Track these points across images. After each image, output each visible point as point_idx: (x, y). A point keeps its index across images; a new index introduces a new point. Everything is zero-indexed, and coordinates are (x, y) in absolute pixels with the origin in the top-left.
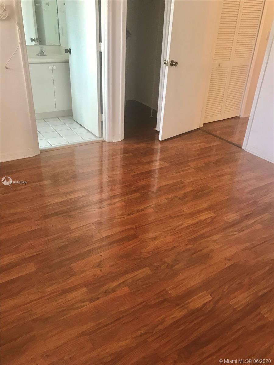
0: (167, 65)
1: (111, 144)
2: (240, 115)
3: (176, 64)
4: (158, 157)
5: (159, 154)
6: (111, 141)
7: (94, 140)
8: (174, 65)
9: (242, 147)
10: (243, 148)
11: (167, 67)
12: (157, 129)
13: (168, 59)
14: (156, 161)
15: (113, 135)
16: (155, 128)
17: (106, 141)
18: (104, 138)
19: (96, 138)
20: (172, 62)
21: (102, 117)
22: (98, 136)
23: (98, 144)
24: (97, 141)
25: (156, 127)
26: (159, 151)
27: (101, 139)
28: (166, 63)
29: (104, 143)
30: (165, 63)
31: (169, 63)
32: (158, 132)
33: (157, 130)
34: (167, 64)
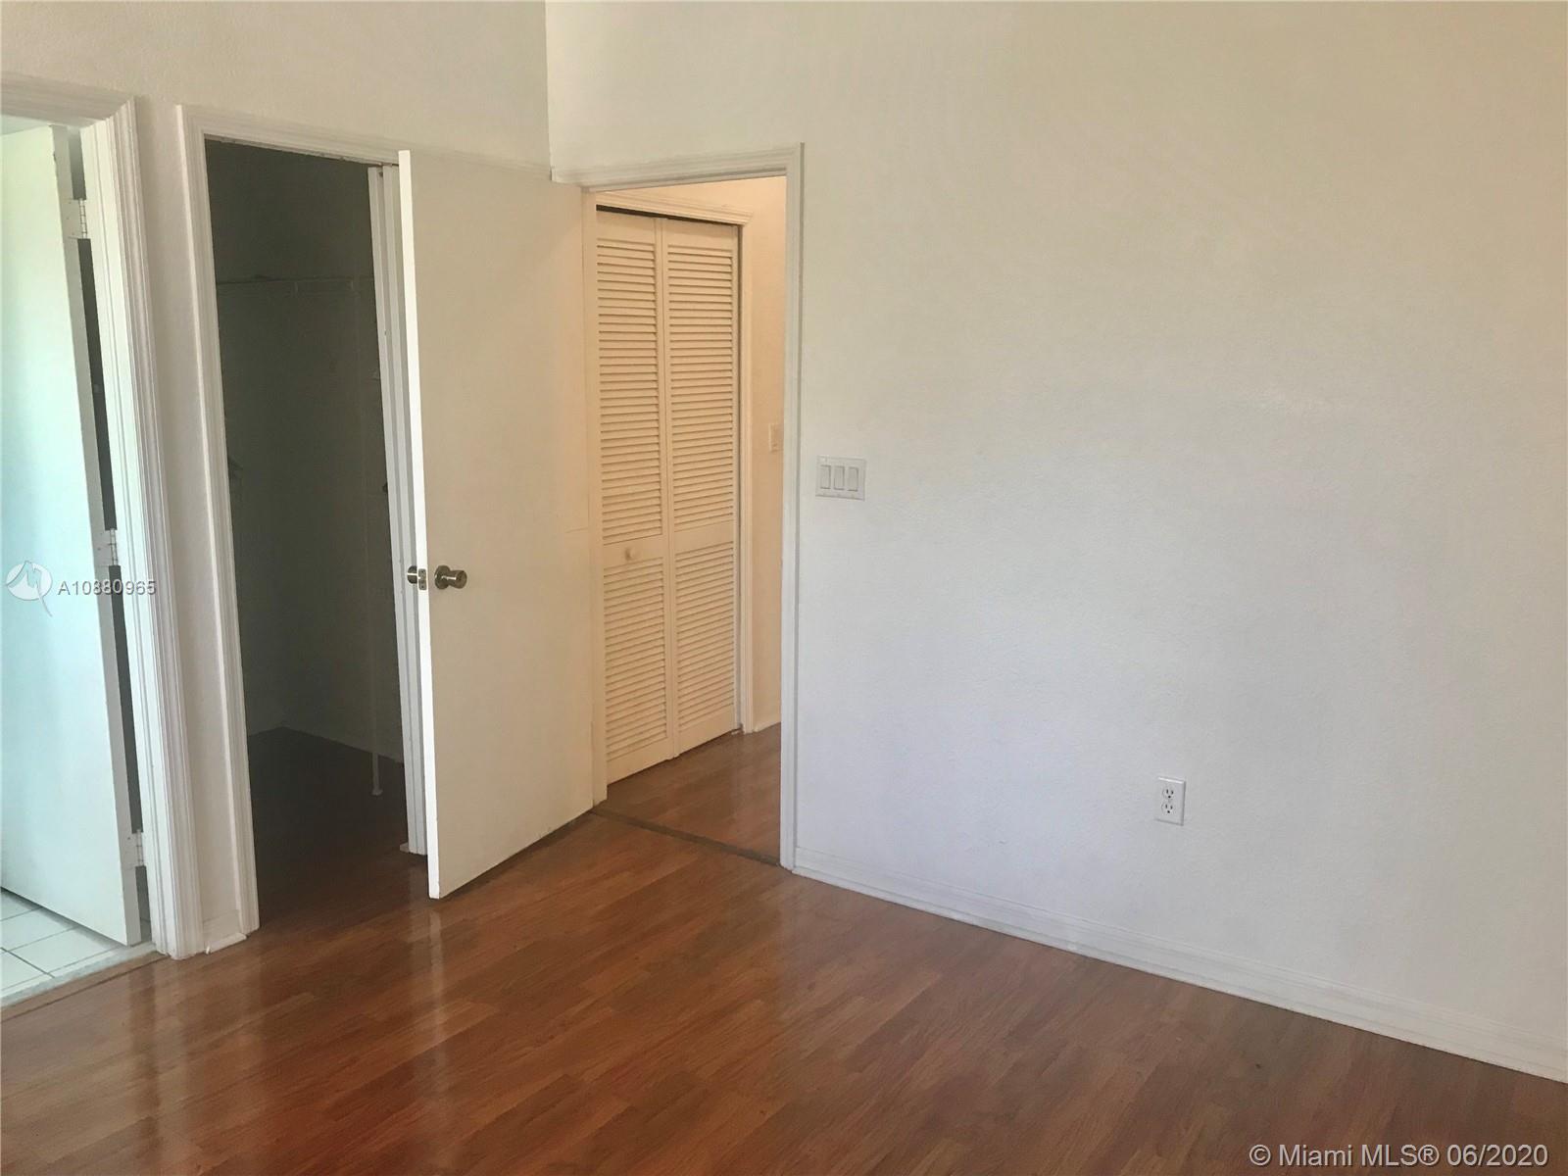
0: (423, 588)
1: (198, 964)
2: (741, 726)
3: (459, 579)
4: (436, 981)
5: (438, 970)
6: (194, 952)
7: (103, 966)
8: (453, 584)
9: (779, 860)
10: (783, 863)
11: (424, 596)
12: (413, 847)
13: (422, 563)
14: (430, 1005)
15: (206, 920)
16: (404, 845)
17: (169, 956)
18: (158, 944)
19: (110, 954)
20: (442, 571)
21: (139, 847)
22: (124, 940)
23: (126, 979)
24: (121, 964)
25: (407, 840)
26: (437, 950)
27: (143, 950)
28: (419, 578)
29: (158, 968)
30: (413, 580)
31: (430, 579)
32: (422, 861)
33: (412, 849)
34: (423, 582)
